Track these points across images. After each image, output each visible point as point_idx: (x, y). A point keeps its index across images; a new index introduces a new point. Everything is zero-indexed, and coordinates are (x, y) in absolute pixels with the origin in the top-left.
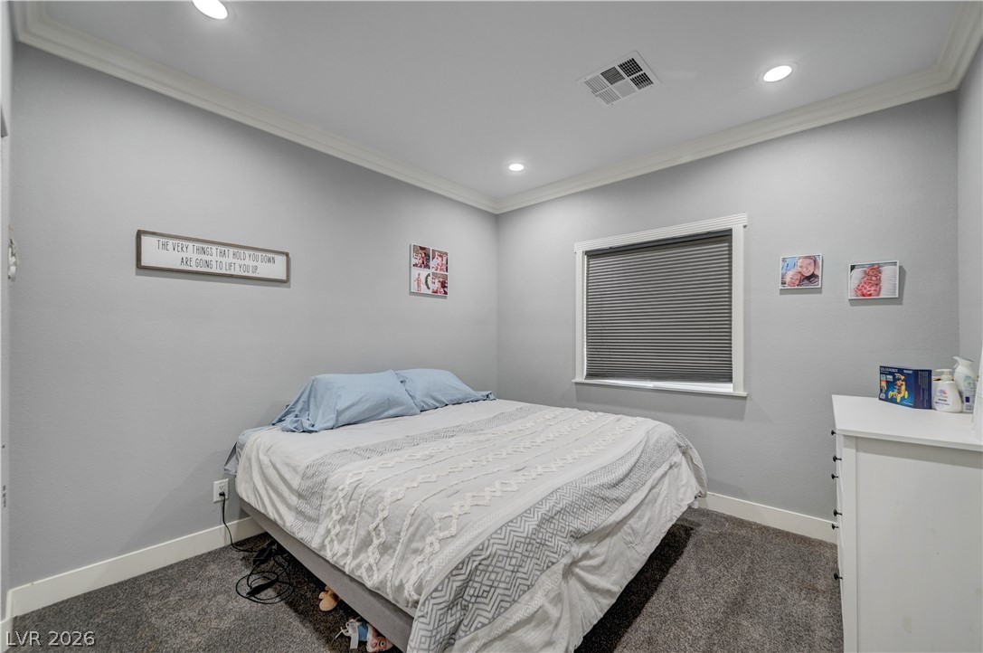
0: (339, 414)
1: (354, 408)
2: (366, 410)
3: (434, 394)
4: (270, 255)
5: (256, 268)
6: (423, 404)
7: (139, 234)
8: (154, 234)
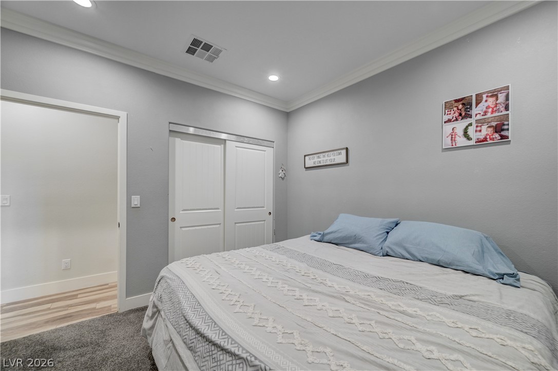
0: (324, 235)
1: (332, 234)
2: (339, 238)
3: (407, 246)
4: (339, 151)
5: (334, 159)
6: (388, 250)
7: (305, 156)
8: (308, 155)
